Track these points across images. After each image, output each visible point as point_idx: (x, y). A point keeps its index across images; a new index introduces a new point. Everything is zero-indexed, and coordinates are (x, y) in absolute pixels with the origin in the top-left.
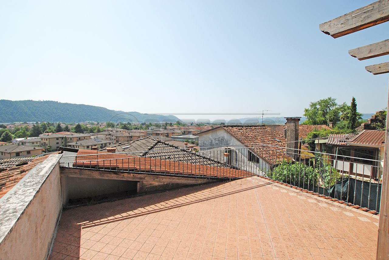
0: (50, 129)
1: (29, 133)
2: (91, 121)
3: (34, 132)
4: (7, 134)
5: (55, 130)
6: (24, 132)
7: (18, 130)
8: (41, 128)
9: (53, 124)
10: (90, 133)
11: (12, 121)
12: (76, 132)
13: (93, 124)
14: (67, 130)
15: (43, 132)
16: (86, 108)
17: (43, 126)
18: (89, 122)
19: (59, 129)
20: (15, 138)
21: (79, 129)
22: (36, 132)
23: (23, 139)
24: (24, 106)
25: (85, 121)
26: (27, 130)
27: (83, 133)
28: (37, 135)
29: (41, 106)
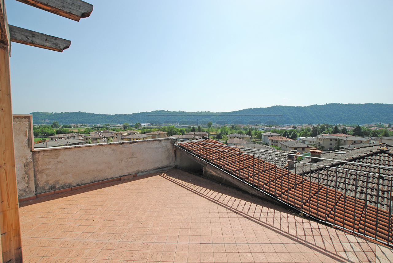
0: (328, 130)
1: (309, 133)
2: (379, 123)
3: (314, 133)
4: (294, 133)
5: (332, 132)
6: (306, 133)
7: (303, 130)
8: (320, 129)
9: (331, 126)
10: (372, 136)
11: (301, 123)
12: (354, 135)
13: (381, 126)
14: (344, 131)
15: (321, 132)
16: (373, 108)
17: (322, 127)
18: (376, 124)
19: (336, 131)
20: (299, 136)
21: (358, 132)
22: (315, 133)
23: (304, 137)
24: (310, 110)
25: (371, 122)
26: (309, 130)
27: (362, 136)
28: (315, 135)
29: (324, 109)
